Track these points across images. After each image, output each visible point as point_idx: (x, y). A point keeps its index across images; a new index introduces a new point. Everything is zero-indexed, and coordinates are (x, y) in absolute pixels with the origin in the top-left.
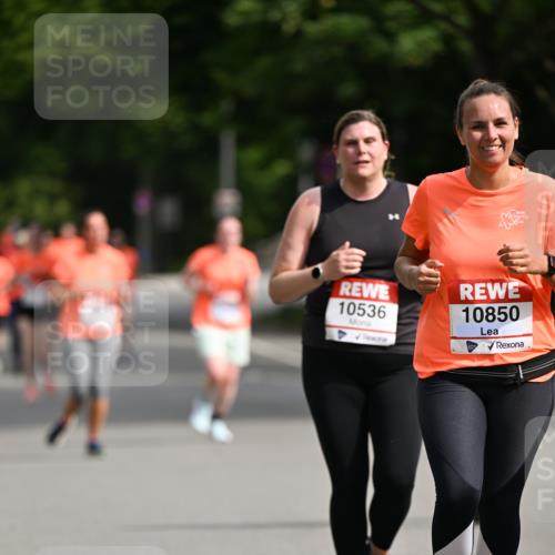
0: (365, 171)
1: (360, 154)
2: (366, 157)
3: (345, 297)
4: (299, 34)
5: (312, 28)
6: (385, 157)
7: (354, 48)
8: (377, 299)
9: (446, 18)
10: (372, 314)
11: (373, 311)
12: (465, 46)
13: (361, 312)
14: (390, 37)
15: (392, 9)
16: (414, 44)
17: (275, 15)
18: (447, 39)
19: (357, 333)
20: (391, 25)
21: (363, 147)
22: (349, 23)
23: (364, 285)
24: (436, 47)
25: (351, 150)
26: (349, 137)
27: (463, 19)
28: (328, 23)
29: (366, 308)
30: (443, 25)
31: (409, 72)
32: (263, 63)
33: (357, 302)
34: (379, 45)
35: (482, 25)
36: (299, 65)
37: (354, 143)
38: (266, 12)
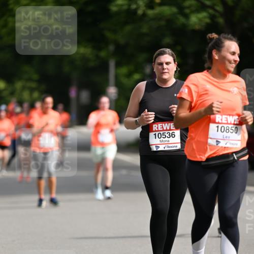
0: (166, 76)
1: (163, 69)
2: (166, 71)
3: (156, 131)
4: (144, 15)
5: (150, 12)
6: (175, 69)
7: (170, 21)
8: (170, 130)
9: (212, 7)
10: (169, 136)
11: (169, 135)
12: (221, 20)
13: (164, 136)
14: (187, 16)
15: (187, 4)
16: (197, 20)
17: (134, 7)
18: (212, 17)
19: (164, 146)
20: (187, 11)
21: (165, 66)
22: (167, 10)
23: (163, 125)
24: (208, 20)
25: (160, 67)
26: (159, 61)
27: (219, 8)
28: (158, 10)
29: (166, 134)
30: (211, 11)
31: (194, 32)
32: (128, 28)
33: (162, 132)
34: (182, 20)
35: (229, 11)
36: (145, 30)
37: (161, 64)
38: (130, 5)
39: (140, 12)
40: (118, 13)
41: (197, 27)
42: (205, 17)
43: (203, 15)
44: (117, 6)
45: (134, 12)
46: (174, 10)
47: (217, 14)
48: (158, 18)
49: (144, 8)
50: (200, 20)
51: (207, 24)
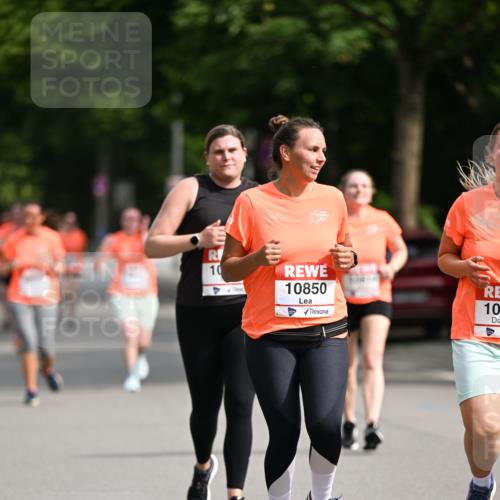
1: (226, 160)
2: (230, 162)
4: (242, 34)
5: (254, 29)
7: (293, 46)
9: (373, 19)
12: (391, 45)
14: (324, 36)
15: (325, 11)
16: (345, 43)
17: (222, 18)
18: (375, 39)
20: (325, 26)
21: (228, 155)
22: (288, 25)
24: (365, 45)
25: (219, 157)
26: (217, 148)
27: (388, 20)
28: (269, 24)
30: (372, 27)
31: (339, 67)
32: (210, 60)
34: (314, 43)
35: (407, 26)
36: (244, 63)
37: (221, 152)
38: (213, 16)
39: (234, 29)
40: (189, 31)
41: (345, 58)
42: (361, 39)
43: (357, 33)
44: (187, 16)
45: (223, 29)
46: (302, 24)
47: (383, 33)
48: (270, 40)
49: (242, 21)
50: (351, 43)
51: (365, 52)
